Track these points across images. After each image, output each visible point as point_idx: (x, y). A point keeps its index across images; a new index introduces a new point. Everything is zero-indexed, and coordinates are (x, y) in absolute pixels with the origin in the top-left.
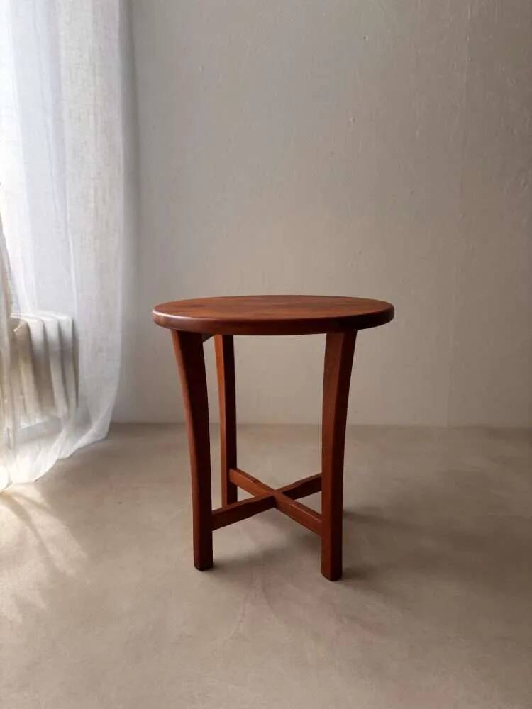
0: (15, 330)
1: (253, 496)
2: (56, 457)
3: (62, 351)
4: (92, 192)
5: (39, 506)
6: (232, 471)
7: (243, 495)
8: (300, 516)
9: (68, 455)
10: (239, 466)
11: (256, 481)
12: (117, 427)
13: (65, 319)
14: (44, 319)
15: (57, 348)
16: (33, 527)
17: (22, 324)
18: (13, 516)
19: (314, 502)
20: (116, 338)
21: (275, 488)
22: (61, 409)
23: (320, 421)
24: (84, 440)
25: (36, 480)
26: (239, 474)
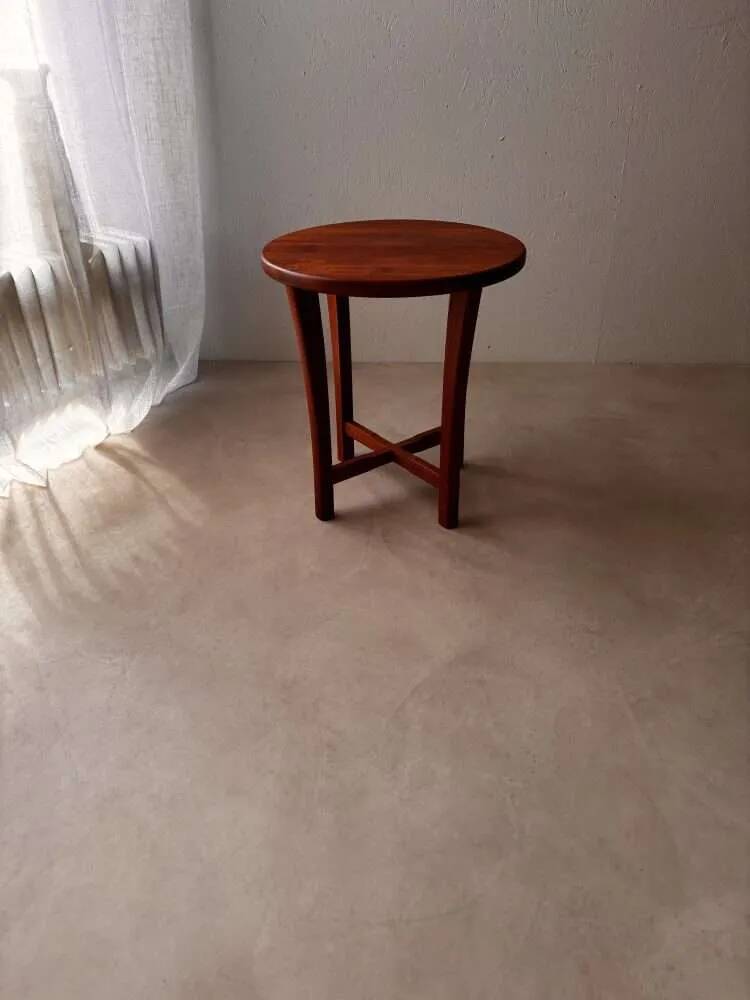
0: (90, 261)
1: (372, 451)
2: (150, 404)
3: (143, 281)
4: (152, 58)
5: (146, 459)
6: (349, 424)
7: (360, 449)
8: (419, 469)
9: (159, 402)
10: (355, 419)
11: (374, 435)
12: (206, 366)
13: (141, 240)
14: (118, 241)
15: (136, 279)
16: (145, 480)
17: (95, 252)
18: (122, 470)
19: (432, 455)
20: (198, 259)
21: (395, 441)
22: (148, 350)
23: (442, 359)
24: (173, 384)
25: (132, 431)
26: (356, 428)
